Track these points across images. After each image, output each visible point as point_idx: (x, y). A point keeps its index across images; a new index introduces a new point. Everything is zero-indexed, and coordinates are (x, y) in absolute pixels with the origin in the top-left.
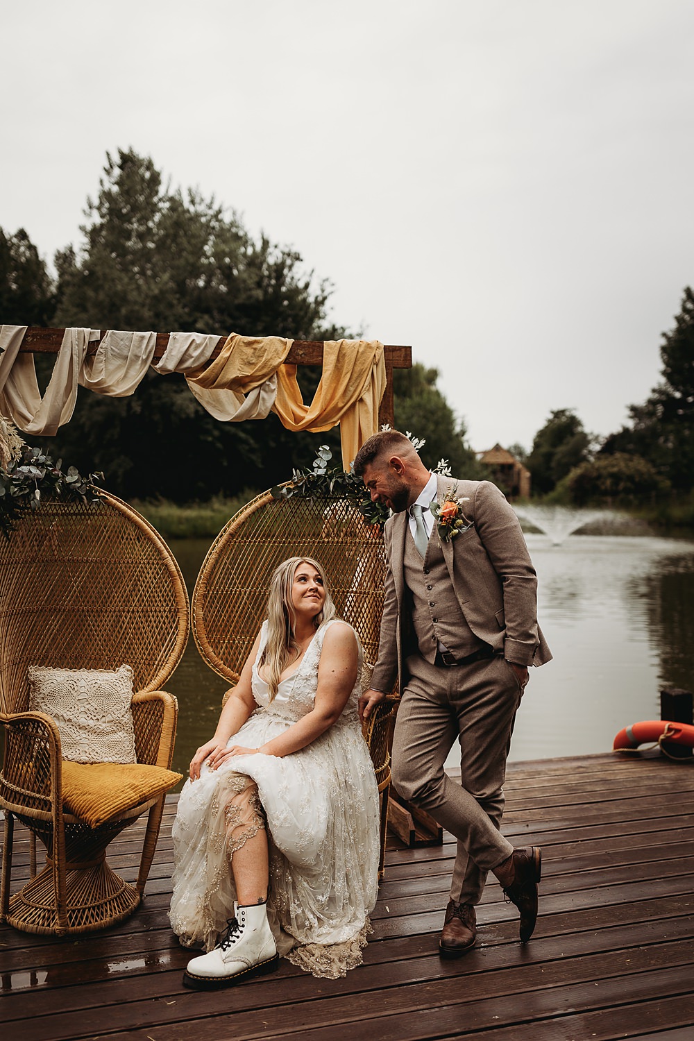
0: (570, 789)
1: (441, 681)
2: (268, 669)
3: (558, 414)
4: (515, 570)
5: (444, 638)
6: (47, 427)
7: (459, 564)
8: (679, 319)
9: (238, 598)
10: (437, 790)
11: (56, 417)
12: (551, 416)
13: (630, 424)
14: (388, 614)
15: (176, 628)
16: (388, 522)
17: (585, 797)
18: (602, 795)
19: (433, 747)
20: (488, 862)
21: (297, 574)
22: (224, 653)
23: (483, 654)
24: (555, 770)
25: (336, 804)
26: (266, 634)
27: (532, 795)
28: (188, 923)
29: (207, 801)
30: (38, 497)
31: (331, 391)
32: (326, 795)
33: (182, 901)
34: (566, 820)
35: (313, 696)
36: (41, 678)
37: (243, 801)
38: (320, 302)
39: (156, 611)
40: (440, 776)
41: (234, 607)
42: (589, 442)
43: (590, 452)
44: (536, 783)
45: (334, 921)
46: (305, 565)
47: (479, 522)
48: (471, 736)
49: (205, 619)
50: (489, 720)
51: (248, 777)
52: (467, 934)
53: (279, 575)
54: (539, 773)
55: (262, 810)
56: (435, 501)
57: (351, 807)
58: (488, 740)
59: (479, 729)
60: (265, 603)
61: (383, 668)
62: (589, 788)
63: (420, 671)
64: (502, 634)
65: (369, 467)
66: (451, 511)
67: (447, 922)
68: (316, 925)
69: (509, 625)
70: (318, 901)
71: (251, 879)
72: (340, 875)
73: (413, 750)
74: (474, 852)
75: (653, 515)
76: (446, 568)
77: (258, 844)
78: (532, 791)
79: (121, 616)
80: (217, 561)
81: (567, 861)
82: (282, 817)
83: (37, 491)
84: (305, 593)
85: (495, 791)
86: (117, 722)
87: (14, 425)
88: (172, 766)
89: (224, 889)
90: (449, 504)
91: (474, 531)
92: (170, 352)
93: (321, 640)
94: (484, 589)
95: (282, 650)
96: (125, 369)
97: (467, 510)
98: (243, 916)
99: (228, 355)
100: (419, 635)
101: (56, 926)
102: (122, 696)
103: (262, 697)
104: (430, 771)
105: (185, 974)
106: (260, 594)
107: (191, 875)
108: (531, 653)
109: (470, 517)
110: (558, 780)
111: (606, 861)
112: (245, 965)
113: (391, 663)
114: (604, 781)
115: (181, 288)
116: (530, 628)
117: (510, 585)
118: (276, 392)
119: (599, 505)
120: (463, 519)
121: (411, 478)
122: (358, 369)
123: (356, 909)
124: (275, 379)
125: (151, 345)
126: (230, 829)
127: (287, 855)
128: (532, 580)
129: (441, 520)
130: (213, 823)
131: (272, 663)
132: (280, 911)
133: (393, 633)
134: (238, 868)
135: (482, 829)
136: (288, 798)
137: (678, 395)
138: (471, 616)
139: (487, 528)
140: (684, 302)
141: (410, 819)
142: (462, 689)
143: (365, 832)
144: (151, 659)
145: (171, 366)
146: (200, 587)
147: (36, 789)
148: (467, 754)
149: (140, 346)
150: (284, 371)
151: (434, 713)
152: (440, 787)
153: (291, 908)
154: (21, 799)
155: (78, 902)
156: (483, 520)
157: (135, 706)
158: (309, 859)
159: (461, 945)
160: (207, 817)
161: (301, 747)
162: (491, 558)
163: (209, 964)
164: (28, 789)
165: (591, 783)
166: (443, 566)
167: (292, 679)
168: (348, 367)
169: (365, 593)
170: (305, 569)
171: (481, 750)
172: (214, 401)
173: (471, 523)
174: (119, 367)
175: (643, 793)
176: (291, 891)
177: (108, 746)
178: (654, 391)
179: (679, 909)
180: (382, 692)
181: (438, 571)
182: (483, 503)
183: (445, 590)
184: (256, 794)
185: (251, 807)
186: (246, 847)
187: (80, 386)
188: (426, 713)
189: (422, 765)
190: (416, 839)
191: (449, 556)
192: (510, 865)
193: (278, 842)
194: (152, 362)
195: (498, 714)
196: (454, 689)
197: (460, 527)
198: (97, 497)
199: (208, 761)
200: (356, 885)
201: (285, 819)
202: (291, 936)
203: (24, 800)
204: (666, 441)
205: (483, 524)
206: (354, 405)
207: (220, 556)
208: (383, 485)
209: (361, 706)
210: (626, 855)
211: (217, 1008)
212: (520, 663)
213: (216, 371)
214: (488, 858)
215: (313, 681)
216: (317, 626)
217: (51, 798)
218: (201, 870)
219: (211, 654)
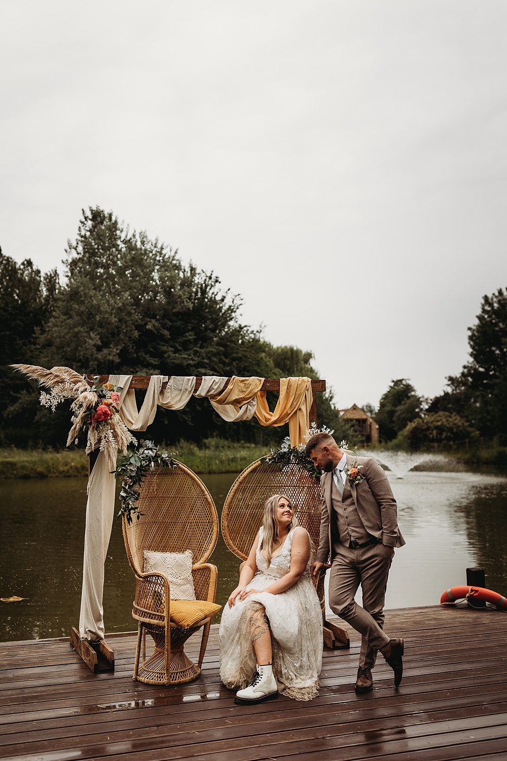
0: (416, 623)
1: (351, 555)
2: (265, 552)
3: (397, 383)
4: (386, 501)
5: (353, 534)
6: (142, 427)
7: (359, 498)
8: (480, 318)
9: (244, 515)
10: (352, 610)
11: (147, 422)
12: (392, 384)
13: (449, 390)
14: (324, 523)
15: (212, 531)
16: (323, 476)
17: (425, 627)
18: (435, 625)
19: (349, 588)
20: (377, 646)
21: (279, 504)
22: (238, 544)
23: (373, 542)
24: (407, 614)
25: (302, 618)
26: (262, 534)
27: (396, 626)
28: (232, 677)
29: (240, 616)
30: (153, 466)
31: (284, 405)
32: (297, 613)
33: (228, 666)
34: (415, 637)
35: (289, 565)
36: (149, 557)
37: (258, 615)
38: (231, 309)
39: (202, 522)
40: (353, 603)
41: (242, 520)
42: (420, 403)
43: (421, 410)
44: (397, 620)
45: (303, 677)
46: (282, 499)
47: (368, 477)
48: (368, 582)
49: (228, 527)
50: (376, 574)
51: (260, 604)
52: (368, 683)
53: (270, 504)
54: (399, 615)
55: (267, 619)
56: (346, 467)
57: (309, 620)
58: (376, 584)
59: (371, 579)
60: (262, 518)
61: (322, 550)
62: (427, 622)
63: (341, 551)
64: (381, 531)
65: (313, 451)
66: (355, 472)
67: (358, 677)
68: (295, 678)
69: (384, 527)
70: (295, 666)
71: (264, 653)
72: (305, 654)
73: (339, 590)
74: (370, 641)
75: (467, 456)
76: (353, 500)
77: (267, 636)
78: (396, 624)
79: (185, 525)
80: (234, 496)
81: (416, 655)
82: (278, 623)
83: (153, 463)
84: (283, 513)
85: (379, 611)
86: (186, 579)
87: (126, 426)
88: (216, 601)
89: (250, 659)
90: (353, 469)
91: (366, 482)
92: (203, 387)
93: (291, 537)
94: (371, 510)
95: (272, 543)
96: (180, 396)
97: (362, 471)
98: (262, 670)
99: (232, 387)
100: (341, 533)
101: (164, 681)
102: (188, 566)
103: (262, 566)
104: (348, 600)
105: (236, 698)
106: (254, 514)
107: (232, 653)
108: (395, 541)
109: (364, 475)
110: (410, 618)
111: (436, 655)
112: (264, 694)
113: (326, 547)
114: (436, 619)
115: (137, 302)
116: (395, 529)
117: (384, 508)
118: (256, 406)
119: (428, 450)
120: (360, 476)
121: (333, 455)
122: (298, 393)
123: (313, 672)
124: (255, 399)
125: (193, 383)
126: (253, 628)
127: (280, 642)
128: (395, 505)
129: (350, 477)
130: (244, 627)
131: (267, 549)
132: (277, 671)
133: (327, 532)
134: (257, 647)
135: (374, 629)
136: (280, 613)
137: (481, 369)
138: (366, 523)
139: (372, 480)
140: (483, 306)
141: (332, 634)
142: (362, 559)
143: (315, 634)
144: (201, 547)
145: (203, 394)
146: (225, 510)
147: (156, 611)
148: (366, 592)
149: (188, 384)
150: (259, 395)
151: (349, 571)
152: (353, 608)
153: (282, 669)
154: (148, 616)
155: (174, 669)
156: (370, 476)
157: (194, 572)
158: (290, 645)
159: (366, 688)
160: (240, 624)
161: (283, 590)
162: (375, 495)
163: (247, 693)
164: (152, 610)
165: (428, 620)
166: (352, 499)
167: (278, 557)
168: (293, 392)
169: (304, 512)
170: (283, 501)
171: (372, 589)
172: (224, 411)
173: (364, 478)
174: (177, 395)
175: (457, 625)
176: (282, 661)
177: (182, 592)
178: (465, 367)
179: (474, 674)
180: (322, 562)
181: (349, 501)
182: (369, 468)
183: (353, 510)
184: (264, 612)
185: (262, 618)
186: (261, 637)
187: (158, 405)
188: (345, 571)
189: (344, 597)
190: (336, 645)
191: (354, 494)
192: (389, 647)
193: (276, 636)
194: (193, 392)
195: (380, 571)
196: (358, 559)
197: (359, 480)
198: (175, 464)
199: (239, 597)
200: (313, 659)
201: (279, 624)
202: (282, 683)
203: (150, 616)
204: (475, 402)
205: (370, 478)
206: (296, 411)
207: (235, 494)
208: (320, 460)
209: (312, 570)
210: (447, 652)
211: (254, 712)
212: (391, 546)
213: (225, 396)
214: (378, 644)
215: (289, 558)
216: (289, 530)
217: (165, 614)
218: (237, 651)
219: (232, 545)
